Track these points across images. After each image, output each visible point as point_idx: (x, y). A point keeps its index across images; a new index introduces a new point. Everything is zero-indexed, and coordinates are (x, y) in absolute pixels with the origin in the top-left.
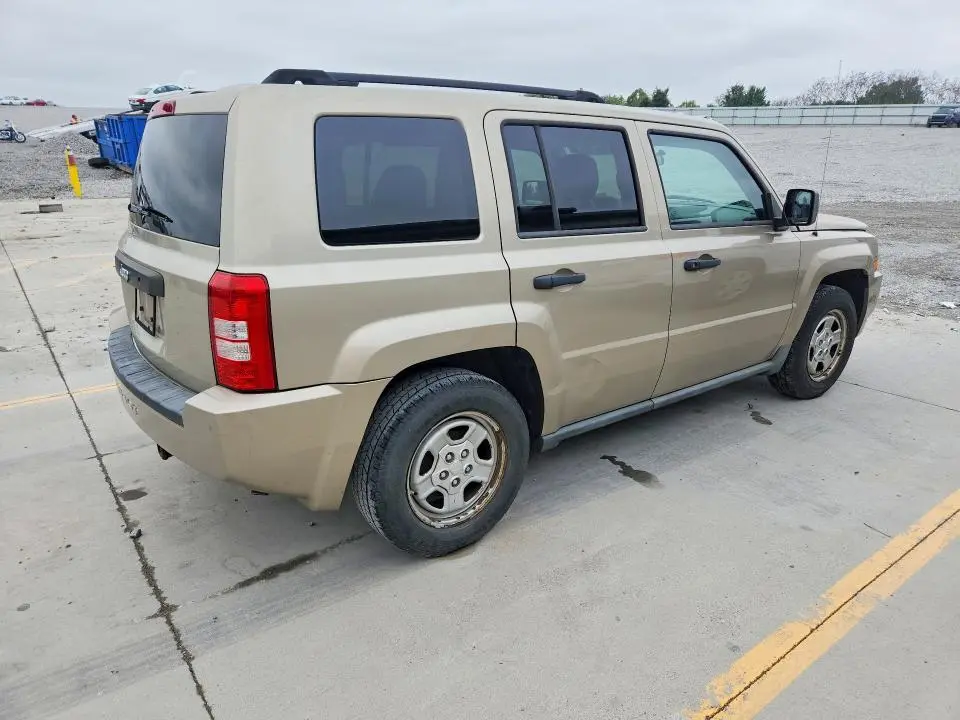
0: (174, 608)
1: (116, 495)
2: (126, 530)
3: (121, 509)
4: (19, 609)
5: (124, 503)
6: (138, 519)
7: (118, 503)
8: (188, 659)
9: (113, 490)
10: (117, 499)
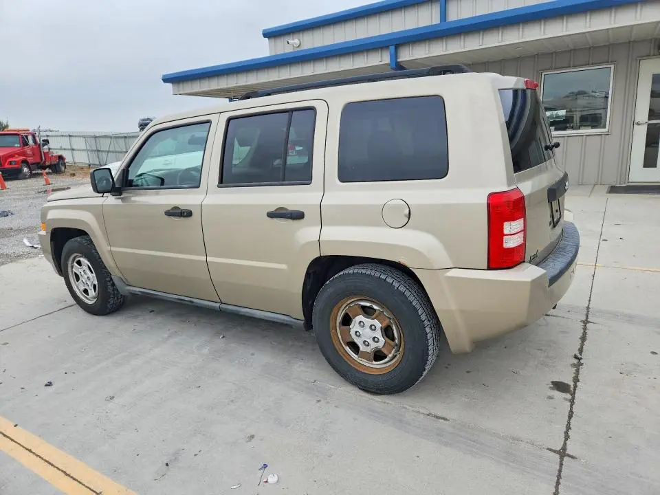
0: (582, 321)
1: (573, 394)
2: (582, 364)
3: (576, 380)
4: (656, 354)
5: (572, 384)
6: (570, 368)
7: (575, 386)
8: (588, 308)
9: (572, 402)
10: (575, 389)
